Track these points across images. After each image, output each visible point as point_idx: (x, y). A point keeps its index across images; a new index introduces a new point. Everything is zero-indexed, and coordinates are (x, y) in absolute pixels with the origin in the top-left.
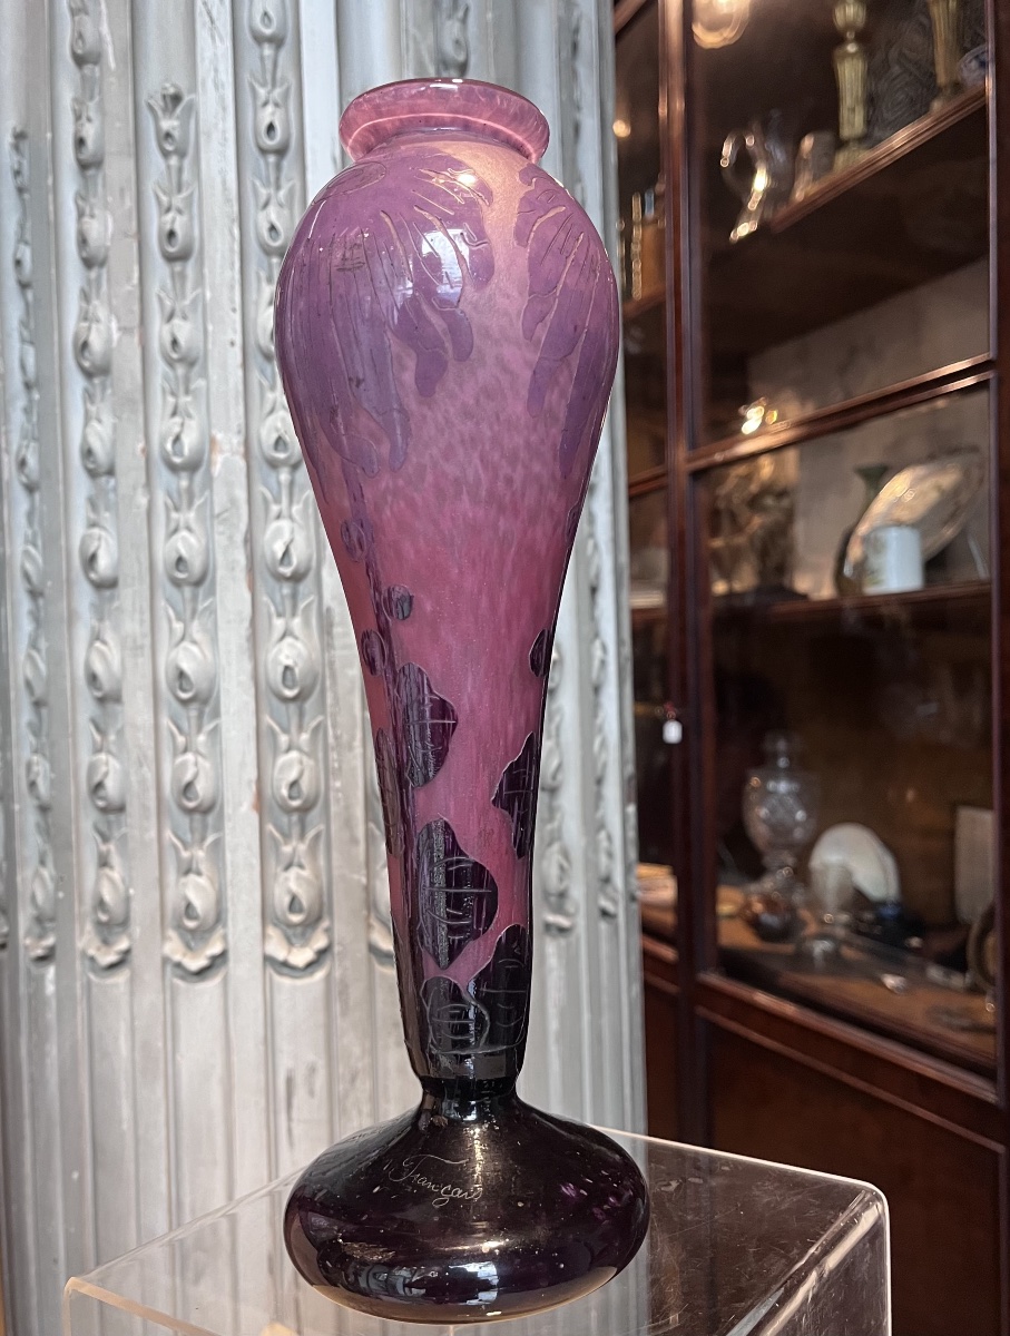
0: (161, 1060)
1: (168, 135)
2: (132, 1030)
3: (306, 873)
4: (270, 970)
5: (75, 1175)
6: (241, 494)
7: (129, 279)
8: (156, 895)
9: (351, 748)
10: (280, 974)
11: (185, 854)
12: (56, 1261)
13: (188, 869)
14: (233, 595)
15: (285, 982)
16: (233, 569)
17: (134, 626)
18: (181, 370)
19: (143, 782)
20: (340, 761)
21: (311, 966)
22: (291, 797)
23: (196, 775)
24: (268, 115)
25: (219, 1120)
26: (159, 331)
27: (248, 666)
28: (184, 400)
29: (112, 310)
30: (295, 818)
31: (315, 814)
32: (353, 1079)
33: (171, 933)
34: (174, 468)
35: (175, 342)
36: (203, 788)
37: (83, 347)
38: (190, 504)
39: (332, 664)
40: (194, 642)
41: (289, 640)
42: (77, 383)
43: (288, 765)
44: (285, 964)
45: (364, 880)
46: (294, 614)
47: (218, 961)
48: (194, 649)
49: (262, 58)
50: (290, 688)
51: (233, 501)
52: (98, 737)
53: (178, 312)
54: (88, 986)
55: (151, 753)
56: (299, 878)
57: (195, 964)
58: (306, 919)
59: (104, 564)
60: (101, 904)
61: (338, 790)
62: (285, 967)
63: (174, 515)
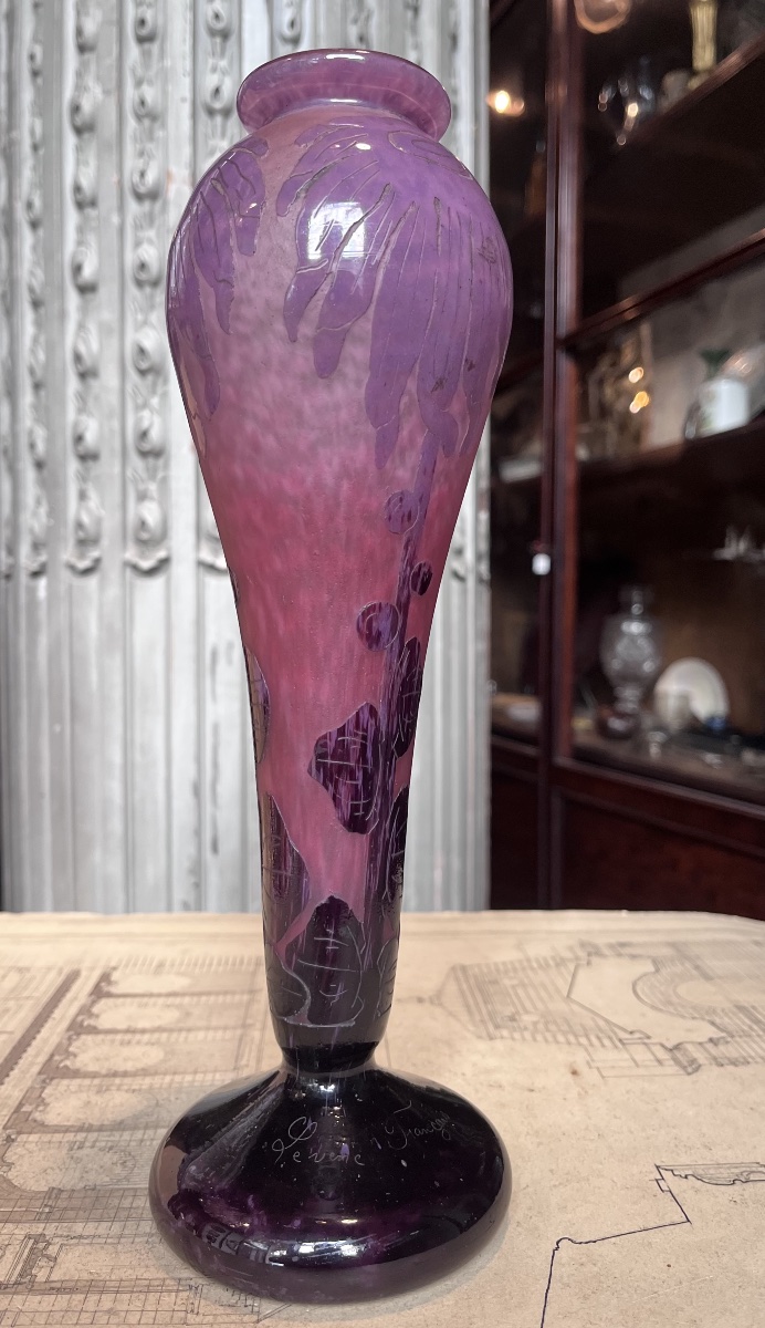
0: (119, 636)
2: (101, 617)
4: (202, 571)
5: (58, 728)
7: (111, 55)
8: (119, 515)
10: (209, 573)
11: (142, 486)
12: (43, 795)
13: (142, 497)
15: (211, 578)
17: (108, 314)
18: (147, 122)
19: (111, 431)
23: (151, 426)
25: (161, 681)
26: (130, 93)
28: (150, 146)
29: (98, 79)
33: (131, 543)
34: (139, 197)
35: (143, 103)
36: (155, 435)
37: (76, 109)
38: (152, 224)
40: (152, 328)
42: (70, 140)
44: (210, 566)
47: (164, 563)
53: (145, 80)
54: (71, 587)
55: (118, 409)
57: (146, 564)
59: (88, 272)
60: (80, 525)
62: (210, 568)
63: (140, 232)
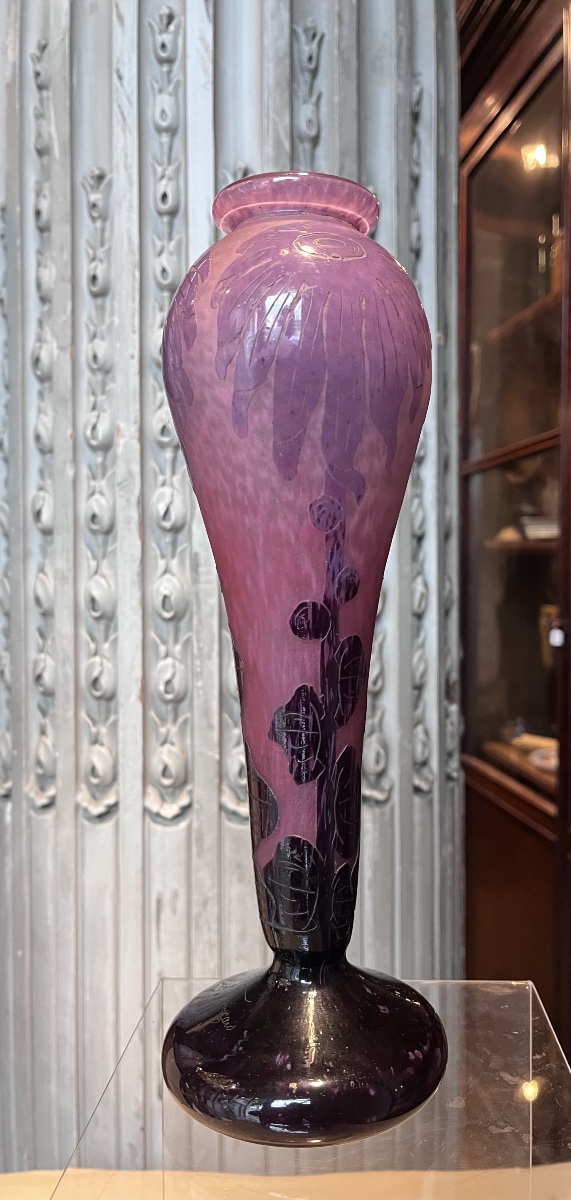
0: (73, 877)
1: (94, 206)
2: (56, 854)
3: (175, 749)
4: (148, 819)
5: (20, 953)
6: (136, 468)
7: (65, 312)
8: (72, 758)
9: (210, 657)
10: (155, 822)
11: (94, 730)
12: (7, 1012)
13: (95, 741)
14: (128, 542)
15: (157, 828)
16: (129, 523)
17: (63, 563)
18: (99, 377)
19: (66, 676)
20: (201, 667)
21: (177, 817)
22: (166, 692)
23: (101, 673)
24: (163, 186)
25: (109, 925)
26: (85, 348)
27: (137, 594)
28: (102, 398)
29: (54, 334)
30: (170, 707)
31: (184, 705)
32: (205, 905)
33: (83, 787)
34: (94, 449)
35: (95, 357)
36: (106, 682)
37: (37, 361)
38: (104, 474)
39: (197, 595)
40: (104, 576)
41: (168, 576)
42: (34, 386)
43: (165, 668)
44: (158, 815)
45: (217, 757)
46: (173, 556)
47: (111, 810)
48: (102, 581)
49: (161, 144)
50: (168, 611)
51: (130, 473)
52: (40, 641)
53: (98, 335)
54: (29, 819)
55: (71, 655)
56: (170, 752)
57: (96, 810)
58: (174, 783)
59: (46, 516)
60: (39, 763)
61: (199, 688)
62: (157, 817)
63: (92, 483)
